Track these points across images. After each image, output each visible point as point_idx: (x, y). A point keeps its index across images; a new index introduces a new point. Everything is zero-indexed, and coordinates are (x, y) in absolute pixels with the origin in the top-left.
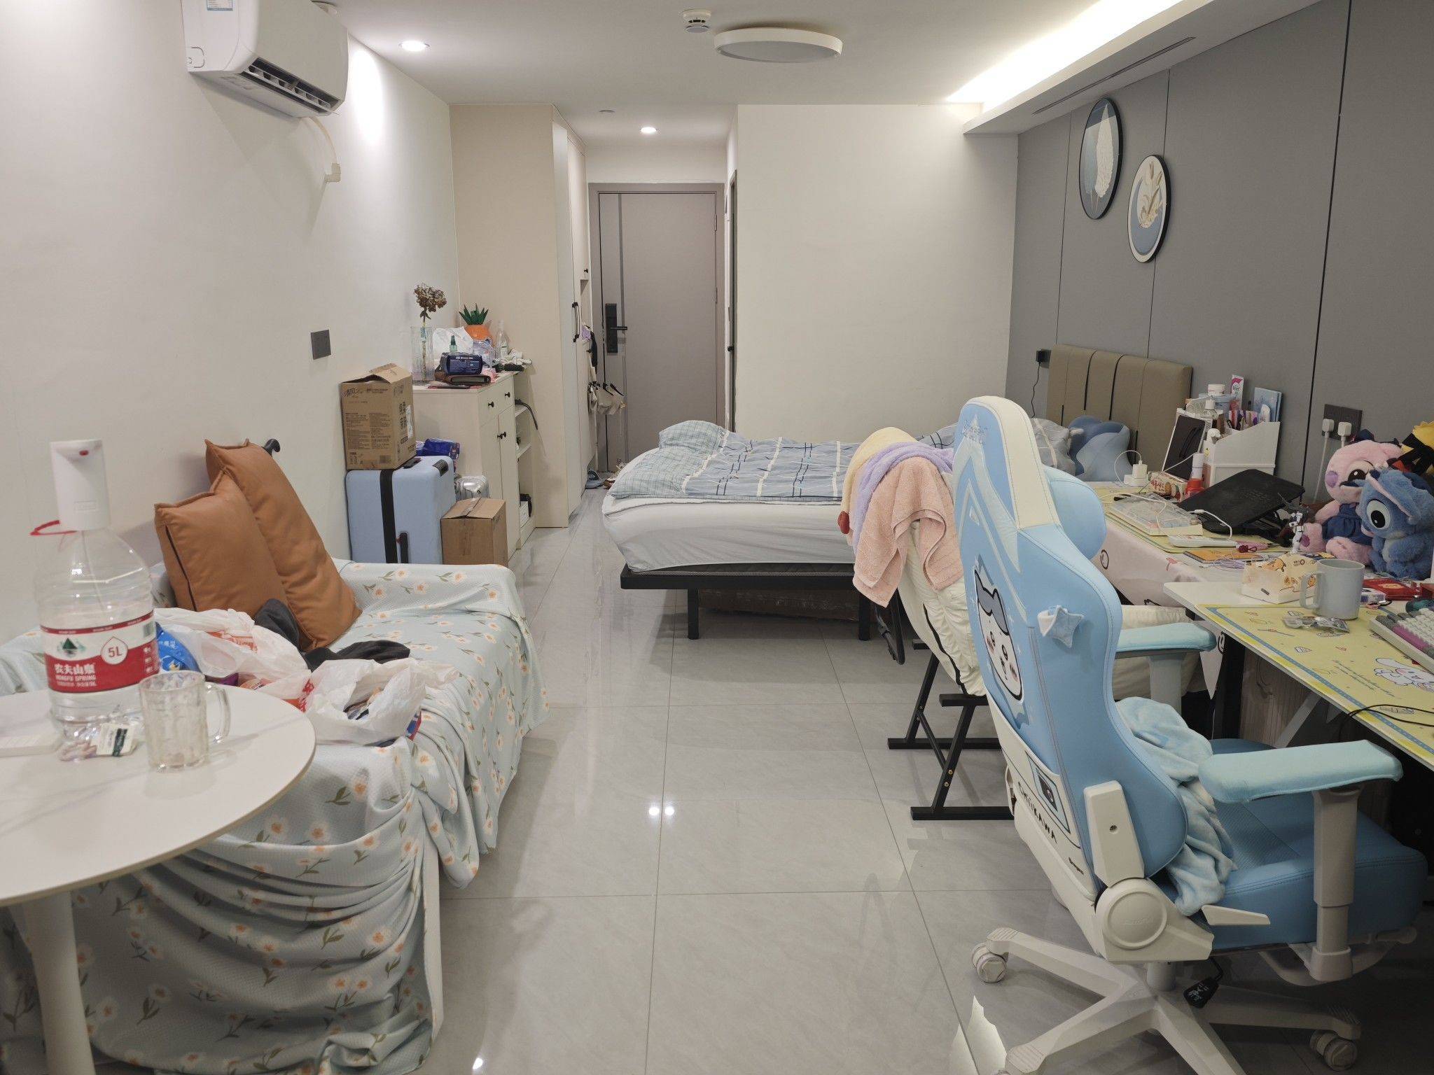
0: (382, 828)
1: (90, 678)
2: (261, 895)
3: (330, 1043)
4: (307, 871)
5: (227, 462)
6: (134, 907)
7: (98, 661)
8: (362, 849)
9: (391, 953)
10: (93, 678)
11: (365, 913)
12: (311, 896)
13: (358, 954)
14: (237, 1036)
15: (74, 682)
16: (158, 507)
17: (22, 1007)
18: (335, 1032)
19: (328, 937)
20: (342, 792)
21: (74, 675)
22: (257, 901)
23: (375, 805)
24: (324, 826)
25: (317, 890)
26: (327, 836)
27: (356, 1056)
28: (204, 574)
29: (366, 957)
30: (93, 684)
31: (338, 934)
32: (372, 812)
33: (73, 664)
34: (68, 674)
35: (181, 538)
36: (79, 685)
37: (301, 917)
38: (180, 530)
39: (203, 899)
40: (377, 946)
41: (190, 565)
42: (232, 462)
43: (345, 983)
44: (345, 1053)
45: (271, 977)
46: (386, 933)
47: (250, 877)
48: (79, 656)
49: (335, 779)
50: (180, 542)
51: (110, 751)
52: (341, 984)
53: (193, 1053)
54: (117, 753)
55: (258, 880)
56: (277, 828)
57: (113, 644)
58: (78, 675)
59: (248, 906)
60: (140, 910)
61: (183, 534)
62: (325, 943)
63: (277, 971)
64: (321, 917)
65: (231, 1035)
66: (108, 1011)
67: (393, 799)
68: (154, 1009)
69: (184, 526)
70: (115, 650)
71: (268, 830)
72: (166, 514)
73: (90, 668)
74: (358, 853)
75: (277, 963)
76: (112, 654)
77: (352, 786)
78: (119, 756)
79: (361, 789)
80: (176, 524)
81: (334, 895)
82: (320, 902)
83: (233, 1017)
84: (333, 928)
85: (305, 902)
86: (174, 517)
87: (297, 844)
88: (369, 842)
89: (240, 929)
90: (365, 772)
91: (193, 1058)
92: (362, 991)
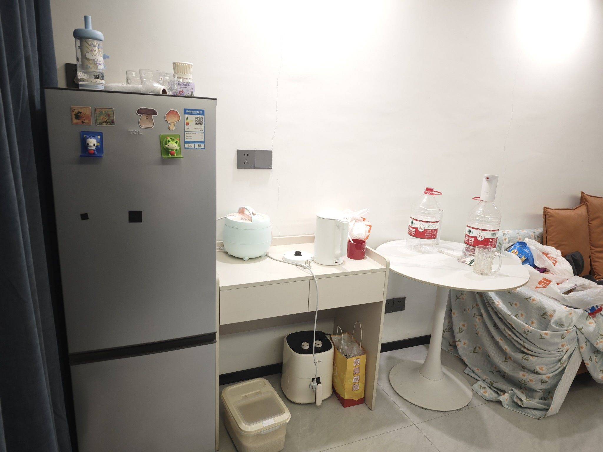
0: (553, 332)
1: (472, 242)
2: (510, 333)
3: (512, 390)
4: (524, 333)
5: (586, 201)
6: (478, 317)
7: (475, 238)
8: (543, 335)
9: (544, 377)
10: (473, 242)
11: (539, 358)
12: (524, 342)
13: (533, 370)
14: (494, 373)
15: (468, 241)
16: (545, 208)
17: (447, 330)
18: (515, 388)
19: (524, 357)
20: (545, 314)
21: (469, 240)
22: (509, 335)
23: (553, 323)
24: (536, 322)
25: (527, 341)
26: (535, 326)
27: (518, 400)
28: (553, 234)
29: (536, 373)
30: (472, 244)
31: (528, 358)
32: (551, 326)
33: (469, 236)
34: (468, 239)
35: (550, 220)
36: (469, 243)
37: (519, 347)
38: (550, 217)
39: (495, 326)
40: (540, 371)
41: (549, 229)
42: (588, 201)
43: (525, 376)
44: (515, 397)
45: (506, 361)
46: (544, 368)
47: (510, 326)
48: (471, 235)
49: (544, 308)
50: (548, 221)
51: (468, 263)
52: (524, 375)
53: (479, 369)
54: (470, 264)
55: (511, 328)
56: (522, 315)
57: (481, 235)
58: (470, 240)
59: (507, 335)
60: (479, 320)
61: (550, 219)
62: (523, 359)
63: (509, 360)
64: (525, 350)
65: (492, 372)
66: (464, 344)
67: (562, 325)
68: (476, 351)
69: (551, 216)
70: (481, 236)
71: (520, 315)
72: (547, 211)
73: (473, 239)
74: (541, 335)
75: (510, 358)
76: (479, 237)
77: (549, 313)
78: (470, 265)
79: (551, 316)
80: (549, 215)
81: (531, 346)
82: (526, 345)
83: (496, 368)
84: (527, 356)
85: (522, 342)
86: (549, 212)
87: (526, 323)
88: (546, 334)
89: (501, 340)
90: (555, 311)
91: (478, 370)
92: (530, 383)
